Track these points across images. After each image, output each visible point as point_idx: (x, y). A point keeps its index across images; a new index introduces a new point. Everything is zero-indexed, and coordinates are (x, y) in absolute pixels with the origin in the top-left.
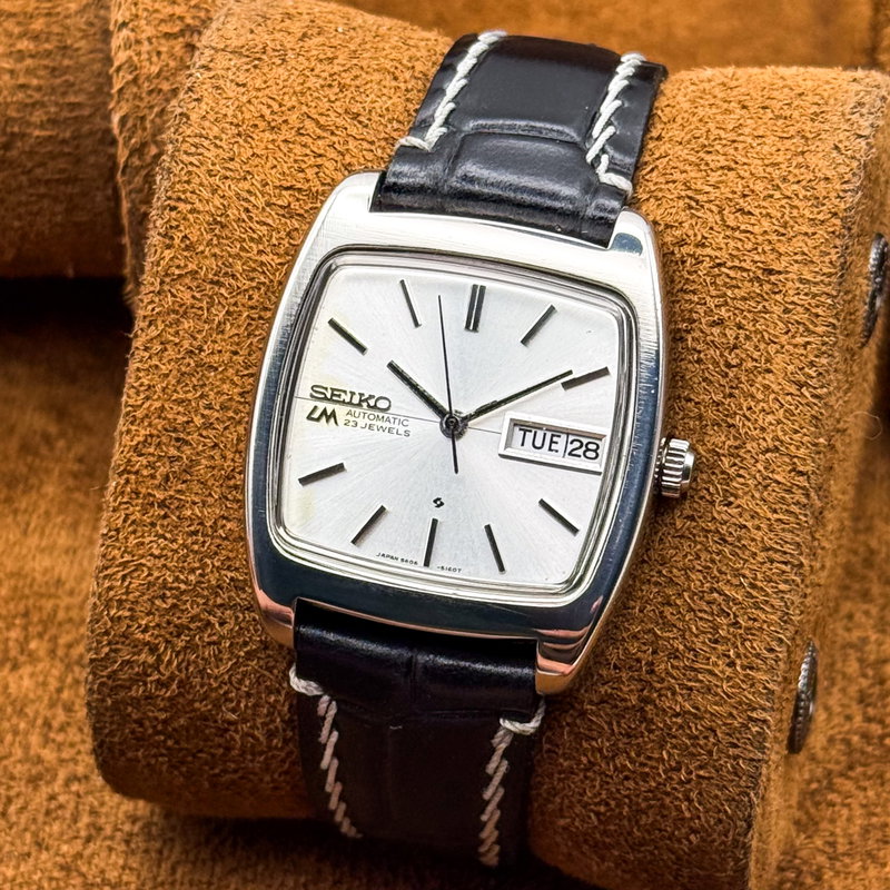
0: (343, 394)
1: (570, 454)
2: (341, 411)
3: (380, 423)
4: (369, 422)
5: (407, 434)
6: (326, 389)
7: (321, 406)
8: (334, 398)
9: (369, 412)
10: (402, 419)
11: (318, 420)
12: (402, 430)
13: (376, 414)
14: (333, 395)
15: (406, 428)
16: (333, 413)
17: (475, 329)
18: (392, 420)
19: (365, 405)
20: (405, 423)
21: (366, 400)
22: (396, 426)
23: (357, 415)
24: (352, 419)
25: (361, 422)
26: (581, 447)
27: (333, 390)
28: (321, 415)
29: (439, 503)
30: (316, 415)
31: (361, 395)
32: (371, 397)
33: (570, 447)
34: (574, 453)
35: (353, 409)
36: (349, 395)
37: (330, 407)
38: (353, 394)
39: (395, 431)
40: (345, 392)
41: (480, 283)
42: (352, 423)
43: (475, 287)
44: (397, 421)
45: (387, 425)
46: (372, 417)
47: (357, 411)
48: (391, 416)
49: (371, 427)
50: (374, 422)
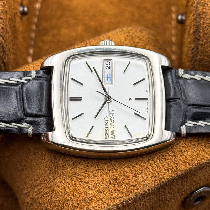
0: (106, 130)
1: (110, 68)
2: (111, 130)
3: (112, 119)
4: (112, 122)
5: (113, 111)
6: (105, 135)
7: (110, 136)
8: (107, 132)
9: (110, 122)
10: (109, 113)
11: (114, 136)
12: (113, 112)
13: (110, 120)
14: (107, 133)
15: (112, 111)
16: (111, 132)
18: (110, 116)
19: (107, 124)
20: (110, 112)
21: (106, 124)
22: (112, 114)
23: (111, 125)
24: (112, 127)
25: (113, 124)
26: (107, 66)
27: (105, 133)
28: (113, 135)
29: (130, 99)
30: (113, 137)
31: (105, 125)
32: (105, 122)
33: (108, 69)
34: (109, 68)
35: (110, 127)
36: (106, 128)
37: (110, 133)
38: (105, 128)
39: (113, 114)
40: (105, 129)
42: (114, 126)
43: (70, 100)
44: (110, 114)
45: (112, 117)
46: (111, 121)
47: (110, 125)
48: (109, 116)
49: (114, 121)
50: (112, 120)
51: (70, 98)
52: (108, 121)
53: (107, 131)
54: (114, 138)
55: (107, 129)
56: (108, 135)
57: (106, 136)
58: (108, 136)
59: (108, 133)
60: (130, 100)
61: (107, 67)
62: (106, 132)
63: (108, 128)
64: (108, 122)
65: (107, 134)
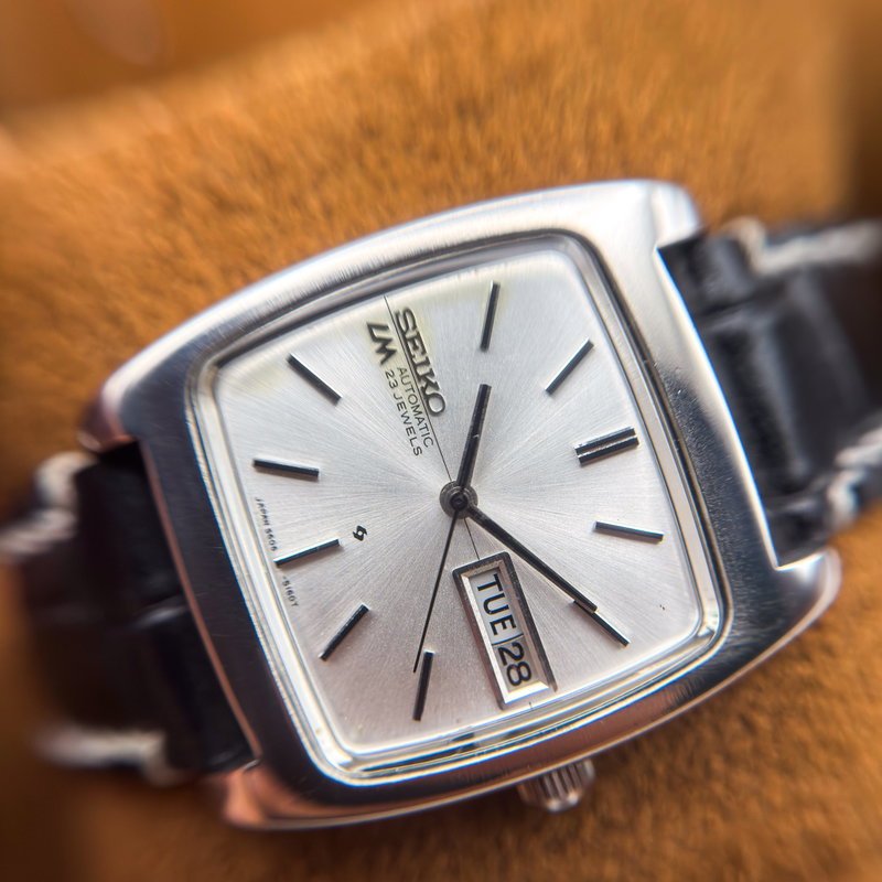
0: (420, 351)
1: (501, 650)
2: (400, 361)
3: (411, 413)
4: (405, 400)
5: (418, 452)
6: (415, 327)
7: (392, 334)
9: (417, 393)
10: (431, 435)
11: (375, 339)
12: (418, 442)
13: (419, 403)
14: (412, 340)
15: (423, 447)
16: (391, 353)
17: (584, 462)
18: (422, 425)
19: (422, 384)
20: (428, 442)
21: (429, 383)
22: (419, 433)
23: (405, 381)
24: (397, 373)
25: (400, 391)
26: (516, 658)
27: (418, 336)
28: (381, 339)
29: (360, 533)
30: (377, 333)
31: (431, 373)
32: (435, 386)
33: (508, 646)
34: (505, 654)
35: (409, 372)
36: (423, 359)
37: (396, 345)
38: (427, 362)
39: (412, 436)
40: (424, 352)
41: (639, 435)
42: (392, 380)
43: (631, 432)
44: (425, 431)
45: (414, 422)
46: (413, 400)
47: (411, 379)
48: (426, 421)
49: (401, 405)
50: (409, 406)
51: (634, 443)
52: (427, 398)
53: (415, 348)
54: (371, 327)
55: (418, 359)
56: (404, 333)
57: (410, 325)
58: (404, 328)
59: (406, 340)
60: (360, 529)
61: (516, 652)
62: (417, 343)
63: (415, 366)
64: (424, 389)
65: (410, 335)
